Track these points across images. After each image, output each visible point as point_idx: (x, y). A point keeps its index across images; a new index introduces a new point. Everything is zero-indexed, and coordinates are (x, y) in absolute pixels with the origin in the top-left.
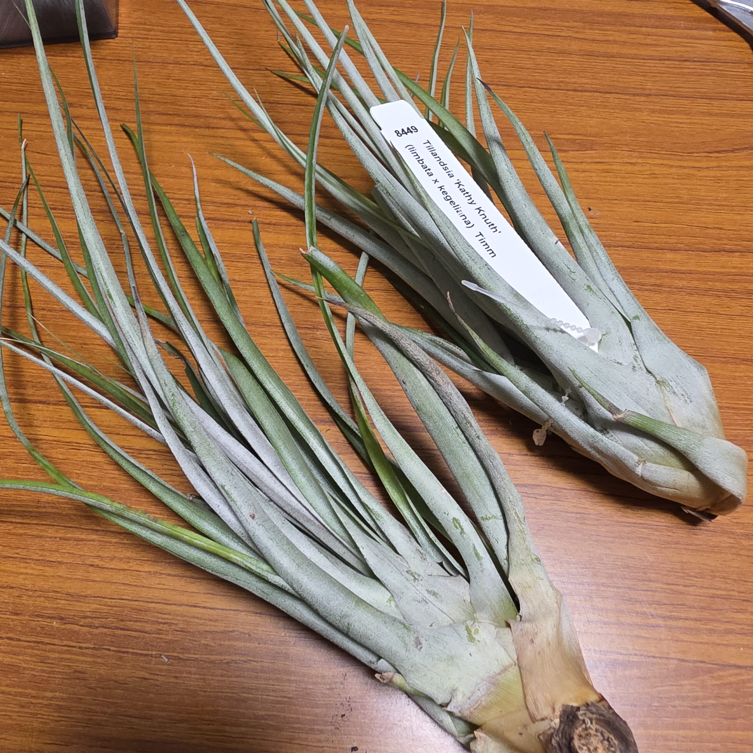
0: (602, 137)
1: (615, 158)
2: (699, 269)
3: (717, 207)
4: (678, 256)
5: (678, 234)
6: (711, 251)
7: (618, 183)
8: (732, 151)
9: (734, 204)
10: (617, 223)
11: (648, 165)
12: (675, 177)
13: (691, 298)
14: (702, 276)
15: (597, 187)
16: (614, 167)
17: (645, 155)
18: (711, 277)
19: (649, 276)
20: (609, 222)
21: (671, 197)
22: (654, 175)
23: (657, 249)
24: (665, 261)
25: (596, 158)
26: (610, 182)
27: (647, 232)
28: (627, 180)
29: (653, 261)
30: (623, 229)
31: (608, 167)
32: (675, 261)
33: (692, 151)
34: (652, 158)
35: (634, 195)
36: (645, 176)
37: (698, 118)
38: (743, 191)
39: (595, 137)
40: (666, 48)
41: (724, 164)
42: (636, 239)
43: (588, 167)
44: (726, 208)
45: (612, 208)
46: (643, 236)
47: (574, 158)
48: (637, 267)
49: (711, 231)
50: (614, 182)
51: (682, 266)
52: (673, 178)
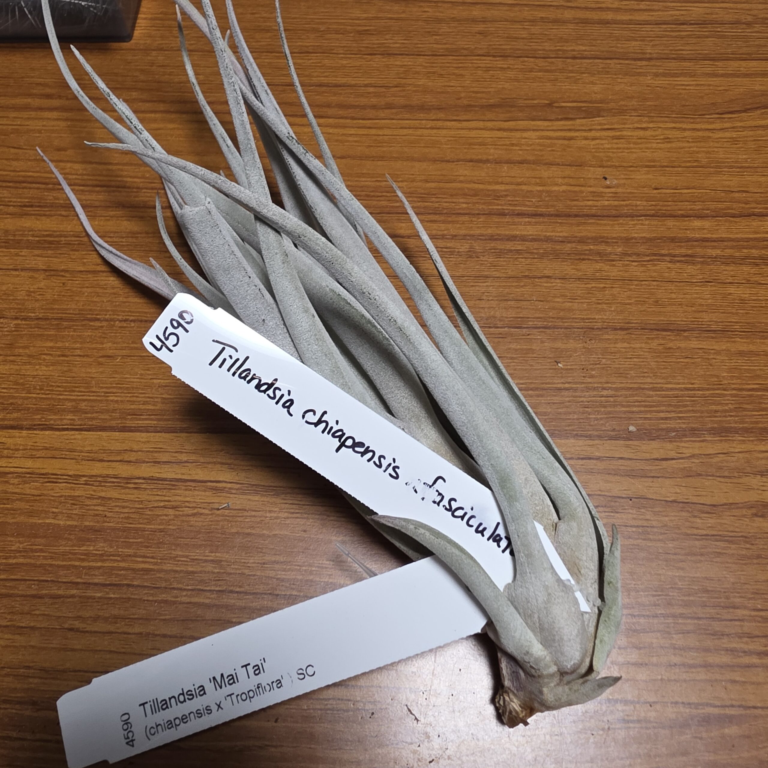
0: (608, 103)
1: (625, 124)
2: (731, 236)
3: (738, 170)
4: (706, 224)
5: (702, 199)
6: (741, 216)
7: (632, 149)
8: (745, 111)
9: (756, 165)
10: (636, 191)
11: (660, 130)
12: (690, 140)
13: (727, 268)
14: (734, 244)
15: (611, 154)
16: (625, 133)
17: (655, 119)
18: (745, 243)
19: (678, 246)
20: (629, 191)
21: (689, 161)
22: (667, 140)
23: (683, 216)
24: (693, 229)
25: (605, 124)
26: (624, 148)
27: (670, 199)
28: (640, 146)
29: (681, 229)
30: (644, 197)
31: (618, 133)
32: (704, 229)
33: (704, 113)
34: (663, 122)
35: (650, 161)
36: (658, 141)
37: (705, 79)
38: (763, 152)
39: (601, 103)
40: (660, 13)
41: (740, 124)
42: (659, 207)
43: (598, 134)
44: (749, 170)
45: (629, 175)
46: (666, 203)
47: (583, 125)
48: (665, 237)
49: (737, 195)
50: (628, 149)
51: (712, 234)
52: (688, 142)
